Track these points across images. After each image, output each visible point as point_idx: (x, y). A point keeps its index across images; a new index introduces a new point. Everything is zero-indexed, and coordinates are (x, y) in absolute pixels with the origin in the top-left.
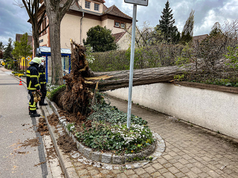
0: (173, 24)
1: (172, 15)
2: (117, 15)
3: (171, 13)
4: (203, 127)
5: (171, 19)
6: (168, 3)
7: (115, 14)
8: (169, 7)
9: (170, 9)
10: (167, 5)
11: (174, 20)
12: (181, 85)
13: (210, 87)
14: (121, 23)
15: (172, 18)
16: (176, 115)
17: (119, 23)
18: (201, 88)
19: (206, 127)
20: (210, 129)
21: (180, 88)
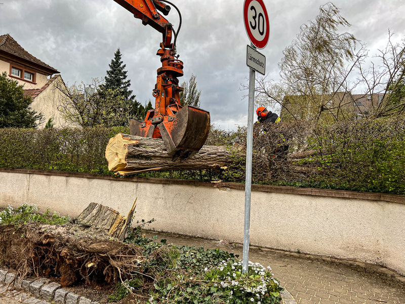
0: (128, 87)
1: (125, 72)
2: (16, 54)
3: (124, 70)
4: (275, 248)
5: (123, 78)
6: (118, 52)
7: (12, 52)
8: (121, 60)
9: (122, 62)
10: (118, 55)
11: (129, 81)
12: (231, 188)
13: (281, 189)
14: (25, 71)
15: (125, 77)
16: (225, 237)
17: (21, 70)
18: (267, 192)
19: (279, 248)
20: (285, 249)
21: (229, 193)
